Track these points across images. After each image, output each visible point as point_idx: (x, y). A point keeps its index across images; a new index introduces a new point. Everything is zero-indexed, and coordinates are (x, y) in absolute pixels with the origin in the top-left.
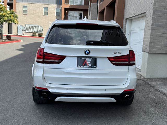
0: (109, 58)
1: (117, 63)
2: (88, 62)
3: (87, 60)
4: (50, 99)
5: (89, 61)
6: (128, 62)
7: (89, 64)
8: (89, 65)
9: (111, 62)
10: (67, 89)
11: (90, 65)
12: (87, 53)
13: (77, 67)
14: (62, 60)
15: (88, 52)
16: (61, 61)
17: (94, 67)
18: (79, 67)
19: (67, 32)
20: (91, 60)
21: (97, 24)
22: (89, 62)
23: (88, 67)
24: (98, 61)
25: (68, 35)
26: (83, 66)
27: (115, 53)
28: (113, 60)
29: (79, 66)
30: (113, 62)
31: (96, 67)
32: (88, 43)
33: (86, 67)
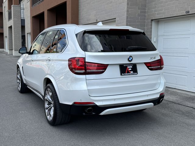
0: (146, 64)
2: (129, 69)
3: (128, 67)
4: (94, 113)
6: (159, 67)
8: (131, 72)
9: (148, 67)
10: (115, 100)
11: (132, 72)
12: (130, 60)
13: (121, 75)
15: (131, 58)
16: (104, 70)
17: (136, 73)
20: (131, 67)
23: (131, 74)
24: (139, 68)
26: (126, 74)
27: (151, 58)
28: (150, 65)
29: (123, 74)
30: (150, 68)
33: (129, 75)
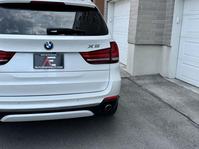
0: (83, 54)
1: (94, 60)
2: (50, 61)
3: (48, 57)
5: (51, 59)
6: (109, 59)
7: (52, 63)
8: (53, 65)
9: (85, 59)
10: (19, 103)
11: (55, 65)
12: (48, 47)
13: (34, 68)
14: (9, 59)
15: (50, 45)
16: (7, 60)
17: (60, 67)
18: (36, 69)
19: (24, 16)
20: (55, 57)
21: (63, 3)
22: (53, 61)
23: (51, 67)
24: (67, 59)
25: (24, 20)
26: (43, 67)
27: (91, 46)
28: (88, 56)
29: (36, 67)
30: (88, 60)
31: (63, 68)
32: (50, 32)
33: (48, 68)
